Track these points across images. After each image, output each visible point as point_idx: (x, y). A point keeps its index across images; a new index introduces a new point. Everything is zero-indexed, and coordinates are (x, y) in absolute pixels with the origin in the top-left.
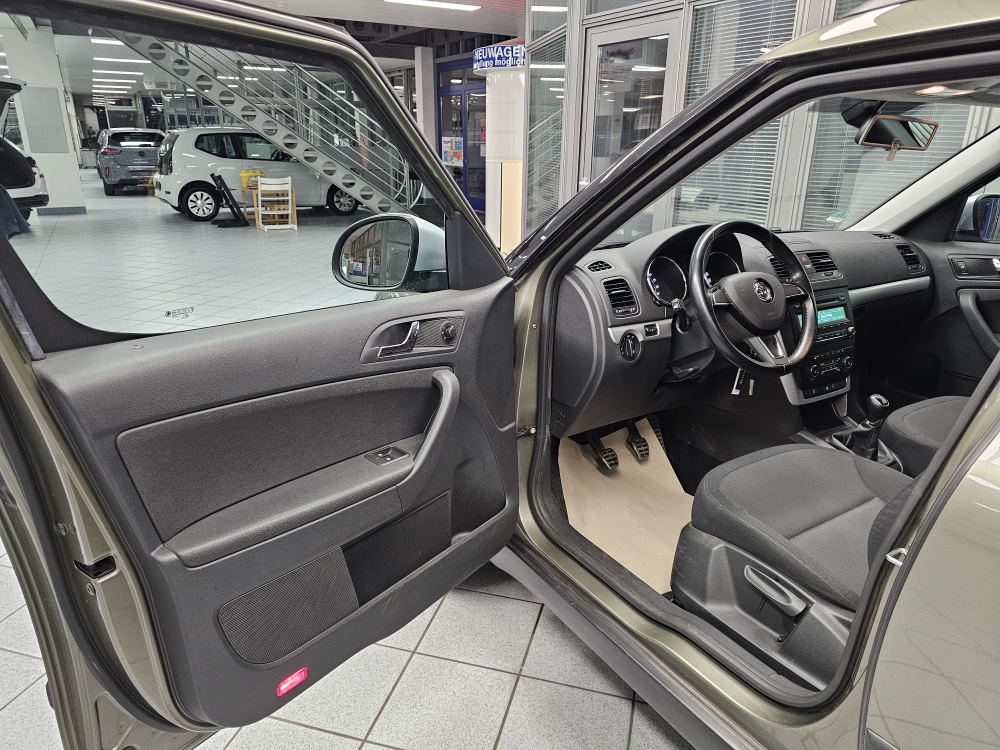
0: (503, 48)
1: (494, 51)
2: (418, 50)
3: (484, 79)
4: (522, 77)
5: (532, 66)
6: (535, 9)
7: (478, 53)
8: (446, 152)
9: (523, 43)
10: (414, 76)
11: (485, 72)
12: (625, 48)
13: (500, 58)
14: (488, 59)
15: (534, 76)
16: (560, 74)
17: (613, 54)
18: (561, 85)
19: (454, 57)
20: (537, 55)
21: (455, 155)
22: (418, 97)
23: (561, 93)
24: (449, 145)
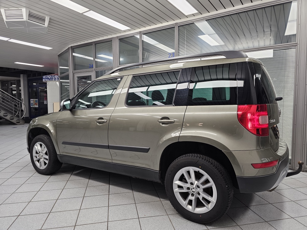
0: (52, 76)
1: (49, 77)
2: (22, 75)
3: (46, 83)
4: (58, 83)
5: (61, 81)
6: (60, 67)
7: (44, 77)
8: (32, 103)
9: (58, 75)
10: (20, 82)
11: (46, 82)
12: (85, 77)
13: (51, 78)
14: (47, 78)
15: (61, 83)
16: (68, 83)
17: (82, 79)
18: (68, 86)
19: (34, 78)
20: (62, 78)
21: (35, 104)
22: (22, 88)
23: (69, 88)
24: (33, 101)
